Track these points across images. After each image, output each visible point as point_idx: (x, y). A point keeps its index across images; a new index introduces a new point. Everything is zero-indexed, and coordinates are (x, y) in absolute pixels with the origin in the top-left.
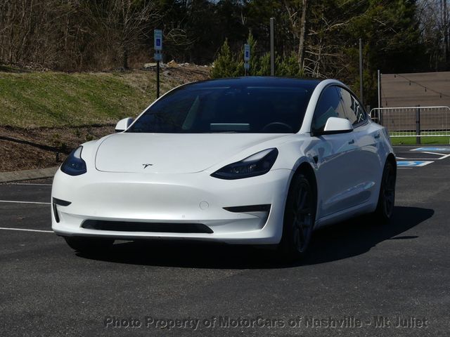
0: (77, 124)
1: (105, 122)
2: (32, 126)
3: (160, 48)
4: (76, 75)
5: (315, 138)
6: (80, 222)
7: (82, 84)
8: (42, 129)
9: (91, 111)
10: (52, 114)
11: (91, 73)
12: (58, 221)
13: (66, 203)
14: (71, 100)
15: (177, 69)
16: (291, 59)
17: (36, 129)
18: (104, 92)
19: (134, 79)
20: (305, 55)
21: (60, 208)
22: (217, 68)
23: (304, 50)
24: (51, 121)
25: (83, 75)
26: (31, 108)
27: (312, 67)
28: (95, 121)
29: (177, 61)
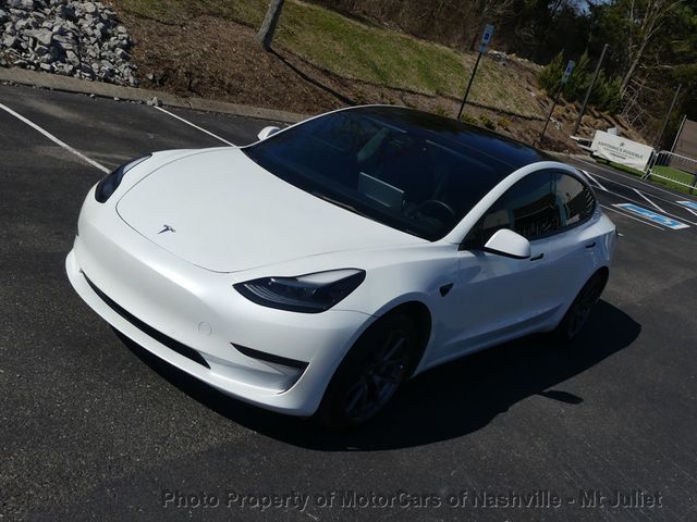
0: (393, 85)
1: (421, 91)
2: (350, 76)
7: (420, 51)
8: (357, 81)
9: (414, 77)
10: (375, 70)
14: (401, 62)
15: (514, 63)
16: (615, 83)
17: (352, 79)
18: (436, 64)
19: (469, 60)
20: (629, 82)
22: (546, 72)
23: (631, 78)
24: (371, 77)
25: (428, 45)
26: (360, 60)
27: (632, 94)
28: (412, 87)
29: (518, 56)
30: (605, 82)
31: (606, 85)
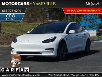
3: (48, 17)
4: (31, 23)
5: (67, 35)
6: (16, 52)
7: (32, 25)
11: (35, 23)
12: (12, 52)
13: (13, 48)
14: (29, 29)
21: (12, 49)
25: (33, 23)
29: (55, 20)
30: (79, 19)
31: (80, 20)
